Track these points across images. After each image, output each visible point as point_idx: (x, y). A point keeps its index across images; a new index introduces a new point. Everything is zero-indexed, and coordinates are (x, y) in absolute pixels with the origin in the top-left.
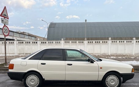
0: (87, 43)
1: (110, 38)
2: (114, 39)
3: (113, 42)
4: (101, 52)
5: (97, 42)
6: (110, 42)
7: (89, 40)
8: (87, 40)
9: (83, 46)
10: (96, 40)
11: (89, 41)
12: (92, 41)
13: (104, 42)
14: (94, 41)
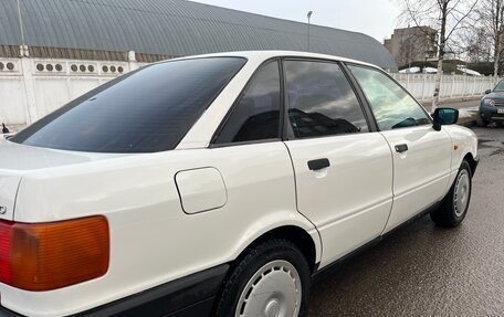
0: (35, 69)
5: (83, 68)
6: (132, 68)
7: (41, 56)
8: (32, 55)
9: (15, 84)
10: (75, 58)
11: (45, 62)
12: (60, 61)
13: (109, 67)
14: (67, 64)
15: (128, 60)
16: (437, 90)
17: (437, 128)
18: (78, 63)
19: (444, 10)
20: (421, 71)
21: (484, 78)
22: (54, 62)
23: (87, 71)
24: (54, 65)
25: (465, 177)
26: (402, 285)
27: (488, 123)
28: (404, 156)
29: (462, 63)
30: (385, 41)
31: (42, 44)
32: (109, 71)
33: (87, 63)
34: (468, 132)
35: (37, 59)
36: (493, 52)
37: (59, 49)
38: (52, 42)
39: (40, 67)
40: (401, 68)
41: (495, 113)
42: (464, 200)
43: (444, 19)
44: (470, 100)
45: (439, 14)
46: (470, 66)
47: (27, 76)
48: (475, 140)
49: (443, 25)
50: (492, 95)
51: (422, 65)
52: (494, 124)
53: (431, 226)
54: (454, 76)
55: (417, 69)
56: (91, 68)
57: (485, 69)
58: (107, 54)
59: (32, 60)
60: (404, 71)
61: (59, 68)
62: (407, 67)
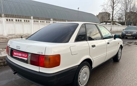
0: (6, 20)
1: (32, 17)
2: (36, 18)
3: (35, 22)
4: (23, 32)
5: (19, 20)
6: (32, 21)
13: (26, 20)
14: (14, 19)
15: (31, 19)
16: (111, 29)
17: (115, 39)
18: (17, 19)
19: (113, 9)
20: (106, 24)
21: (122, 26)
22: (11, 19)
23: (20, 21)
24: (11, 20)
25: (120, 50)
26: (108, 73)
27: (124, 37)
28: (109, 45)
29: (117, 22)
30: (97, 16)
31: (7, 14)
32: (26, 21)
33: (20, 19)
34: (120, 40)
35: (6, 18)
36: (124, 20)
37: (12, 15)
38: (10, 13)
39: (7, 20)
40: (101, 23)
41: (125, 35)
42: (120, 56)
43: (113, 11)
44: (119, 31)
45: (112, 10)
46: (119, 23)
47: (4, 22)
48: (122, 42)
49: (113, 13)
50: (125, 30)
51: (106, 22)
52: (125, 38)
53: (113, 61)
54: (115, 25)
55: (105, 23)
56: (21, 21)
57: (123, 24)
58: (25, 17)
59: (5, 18)
60: (102, 23)
61: (12, 20)
62: (103, 22)
